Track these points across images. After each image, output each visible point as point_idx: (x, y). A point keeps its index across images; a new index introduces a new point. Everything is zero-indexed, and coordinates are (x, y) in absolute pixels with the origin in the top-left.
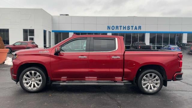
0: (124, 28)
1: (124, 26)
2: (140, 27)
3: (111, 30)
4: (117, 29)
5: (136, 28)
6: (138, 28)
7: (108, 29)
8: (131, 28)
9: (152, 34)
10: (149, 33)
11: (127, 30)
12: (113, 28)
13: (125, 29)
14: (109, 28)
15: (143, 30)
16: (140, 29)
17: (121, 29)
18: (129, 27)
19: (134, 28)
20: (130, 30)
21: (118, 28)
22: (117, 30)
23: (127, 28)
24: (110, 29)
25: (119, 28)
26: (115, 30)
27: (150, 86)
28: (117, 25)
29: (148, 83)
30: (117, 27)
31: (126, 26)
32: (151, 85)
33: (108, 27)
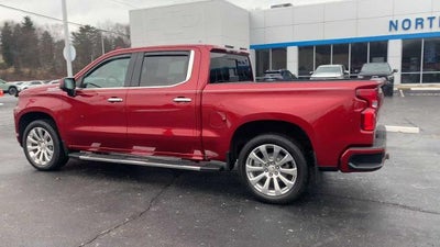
3: (400, 32)
4: (419, 26)
7: (390, 30)
14: (393, 25)
17: (431, 26)
21: (422, 24)
22: (418, 31)
24: (396, 28)
25: (427, 23)
26: (412, 31)
27: (272, 180)
28: (420, 17)
29: (267, 170)
30: (419, 22)
32: (275, 177)
33: (391, 23)
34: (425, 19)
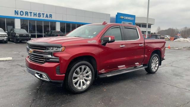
0: (34, 14)
1: (34, 13)
2: (51, 16)
3: (19, 16)
4: (27, 15)
5: (47, 16)
6: (49, 16)
7: (15, 14)
8: (42, 15)
9: (62, 23)
10: (59, 23)
11: (37, 18)
12: (22, 14)
13: (36, 16)
14: (16, 12)
15: (53, 18)
16: (51, 17)
17: (31, 16)
18: (39, 14)
19: (45, 15)
20: (41, 18)
22: (26, 17)
23: (37, 15)
24: (18, 14)
25: (29, 14)
26: (24, 16)
28: (27, 11)
30: (27, 13)
31: (36, 13)
33: (15, 11)
34: (29, 12)
